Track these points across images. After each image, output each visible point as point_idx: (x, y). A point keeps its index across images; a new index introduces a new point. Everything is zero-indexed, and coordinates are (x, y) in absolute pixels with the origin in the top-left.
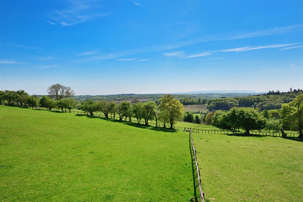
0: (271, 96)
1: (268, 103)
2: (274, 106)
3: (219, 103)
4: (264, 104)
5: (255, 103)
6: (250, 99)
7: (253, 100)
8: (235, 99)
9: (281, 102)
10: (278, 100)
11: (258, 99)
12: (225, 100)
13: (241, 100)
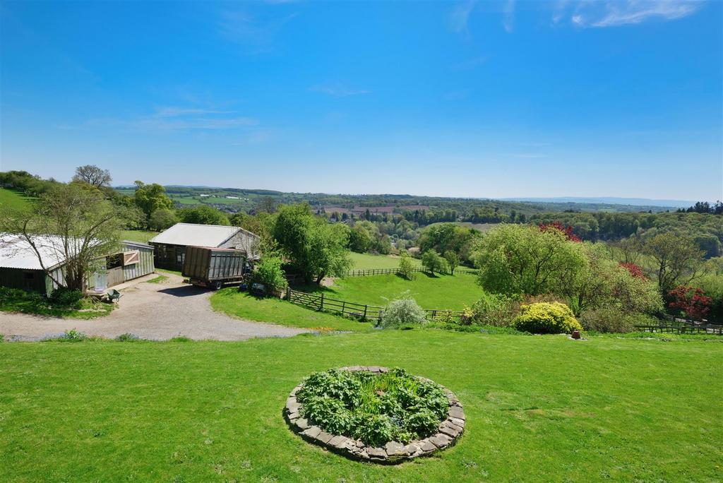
0: (692, 215)
5: (640, 229)
6: (631, 218)
7: (636, 220)
8: (594, 215)
9: (710, 231)
10: (705, 227)
11: (651, 219)
12: (566, 218)
13: (609, 219)
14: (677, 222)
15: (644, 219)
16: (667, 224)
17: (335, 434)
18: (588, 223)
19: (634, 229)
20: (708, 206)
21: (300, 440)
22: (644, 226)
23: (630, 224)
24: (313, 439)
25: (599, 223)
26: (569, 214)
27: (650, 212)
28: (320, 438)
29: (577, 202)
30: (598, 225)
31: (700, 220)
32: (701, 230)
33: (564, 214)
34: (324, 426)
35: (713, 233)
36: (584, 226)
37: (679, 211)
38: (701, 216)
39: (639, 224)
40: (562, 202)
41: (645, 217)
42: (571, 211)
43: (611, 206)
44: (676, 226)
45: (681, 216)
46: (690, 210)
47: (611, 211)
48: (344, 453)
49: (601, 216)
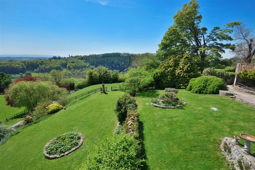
0: (53, 60)
1: (50, 65)
2: (53, 67)
3: (3, 66)
4: (46, 66)
5: (40, 66)
6: (36, 62)
7: (38, 63)
8: (22, 62)
9: (59, 64)
10: (57, 63)
11: (42, 62)
12: (10, 64)
13: (28, 63)
14: (50, 62)
15: (40, 62)
16: (47, 63)
17: (71, 149)
18: (20, 65)
19: (38, 66)
20: (56, 57)
21: (66, 156)
22: (40, 64)
23: (36, 64)
24: (68, 153)
25: (25, 65)
26: (11, 62)
27: (41, 60)
28: (69, 152)
29: (12, 56)
30: (24, 65)
31: (55, 61)
32: (57, 64)
33: (8, 63)
34: (67, 151)
35: (59, 65)
36: (19, 66)
37: (49, 59)
38: (55, 60)
39: (39, 64)
40: (4, 57)
41: (40, 61)
42: (11, 61)
43: (27, 58)
44: (50, 63)
45: (50, 60)
46: (52, 58)
47: (27, 60)
48: (76, 149)
49: (25, 62)
